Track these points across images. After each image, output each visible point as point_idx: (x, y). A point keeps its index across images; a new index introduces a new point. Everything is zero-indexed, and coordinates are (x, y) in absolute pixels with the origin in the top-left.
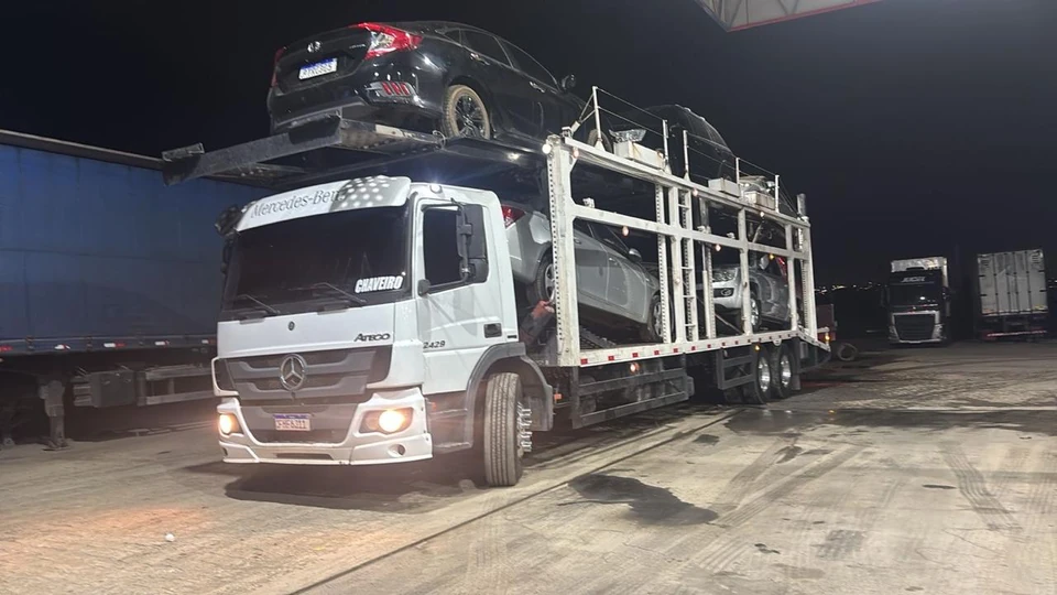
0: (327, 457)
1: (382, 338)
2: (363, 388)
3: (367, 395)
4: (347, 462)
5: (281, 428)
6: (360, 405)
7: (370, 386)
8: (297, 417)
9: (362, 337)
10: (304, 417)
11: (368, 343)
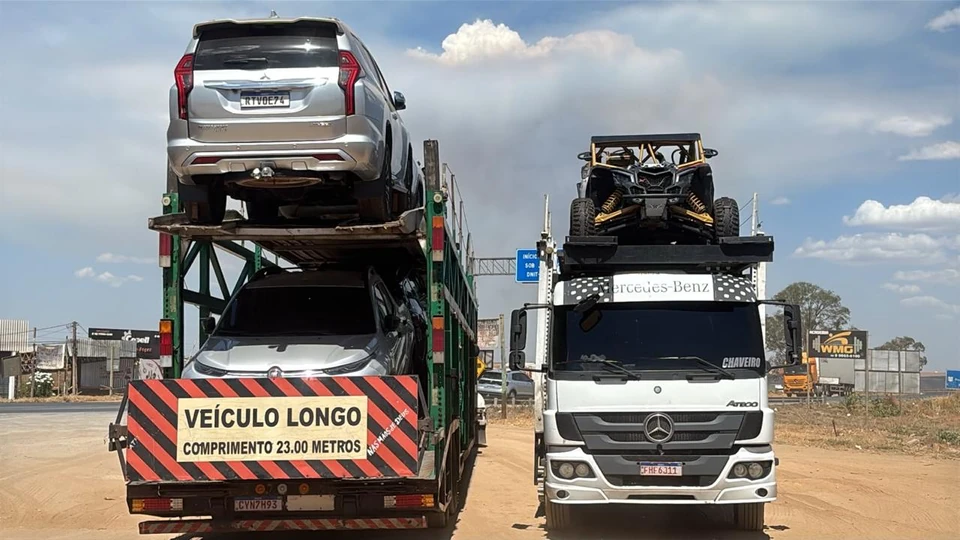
0: (692, 497)
1: (751, 405)
2: (731, 444)
3: (735, 449)
4: (712, 502)
5: (647, 473)
6: (731, 457)
7: (737, 442)
8: (666, 465)
9: (732, 404)
10: (676, 465)
11: (739, 409)
